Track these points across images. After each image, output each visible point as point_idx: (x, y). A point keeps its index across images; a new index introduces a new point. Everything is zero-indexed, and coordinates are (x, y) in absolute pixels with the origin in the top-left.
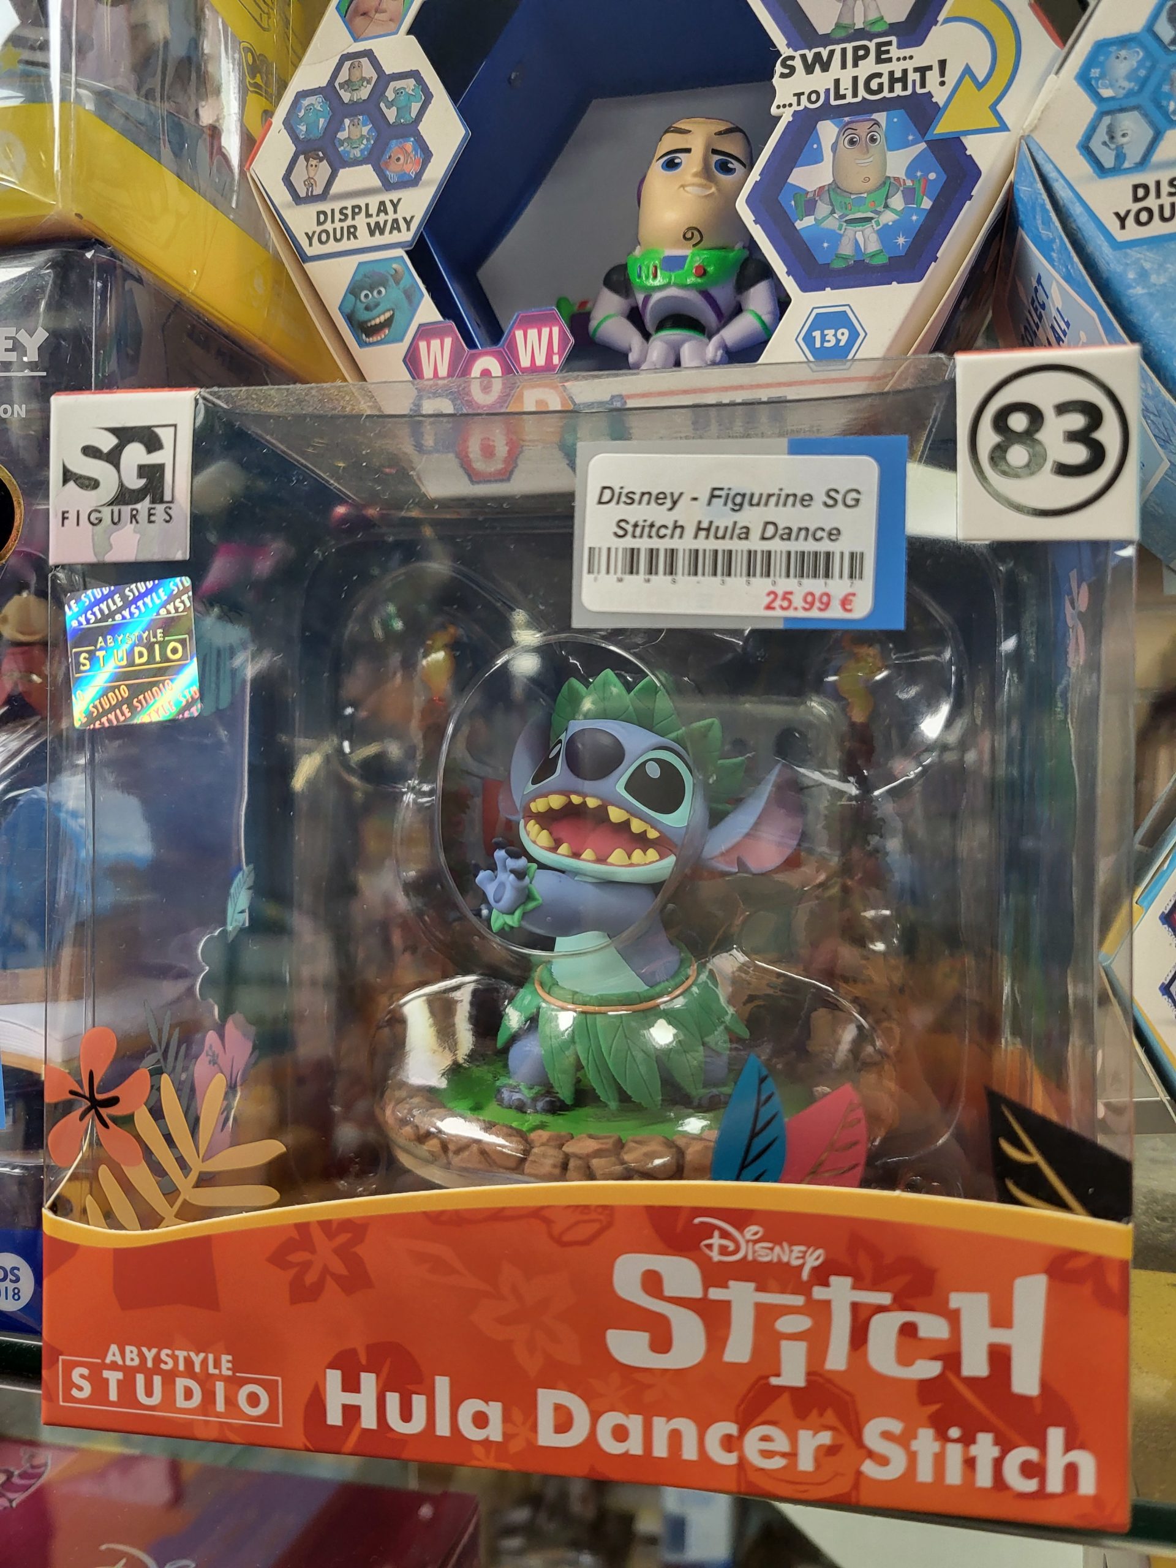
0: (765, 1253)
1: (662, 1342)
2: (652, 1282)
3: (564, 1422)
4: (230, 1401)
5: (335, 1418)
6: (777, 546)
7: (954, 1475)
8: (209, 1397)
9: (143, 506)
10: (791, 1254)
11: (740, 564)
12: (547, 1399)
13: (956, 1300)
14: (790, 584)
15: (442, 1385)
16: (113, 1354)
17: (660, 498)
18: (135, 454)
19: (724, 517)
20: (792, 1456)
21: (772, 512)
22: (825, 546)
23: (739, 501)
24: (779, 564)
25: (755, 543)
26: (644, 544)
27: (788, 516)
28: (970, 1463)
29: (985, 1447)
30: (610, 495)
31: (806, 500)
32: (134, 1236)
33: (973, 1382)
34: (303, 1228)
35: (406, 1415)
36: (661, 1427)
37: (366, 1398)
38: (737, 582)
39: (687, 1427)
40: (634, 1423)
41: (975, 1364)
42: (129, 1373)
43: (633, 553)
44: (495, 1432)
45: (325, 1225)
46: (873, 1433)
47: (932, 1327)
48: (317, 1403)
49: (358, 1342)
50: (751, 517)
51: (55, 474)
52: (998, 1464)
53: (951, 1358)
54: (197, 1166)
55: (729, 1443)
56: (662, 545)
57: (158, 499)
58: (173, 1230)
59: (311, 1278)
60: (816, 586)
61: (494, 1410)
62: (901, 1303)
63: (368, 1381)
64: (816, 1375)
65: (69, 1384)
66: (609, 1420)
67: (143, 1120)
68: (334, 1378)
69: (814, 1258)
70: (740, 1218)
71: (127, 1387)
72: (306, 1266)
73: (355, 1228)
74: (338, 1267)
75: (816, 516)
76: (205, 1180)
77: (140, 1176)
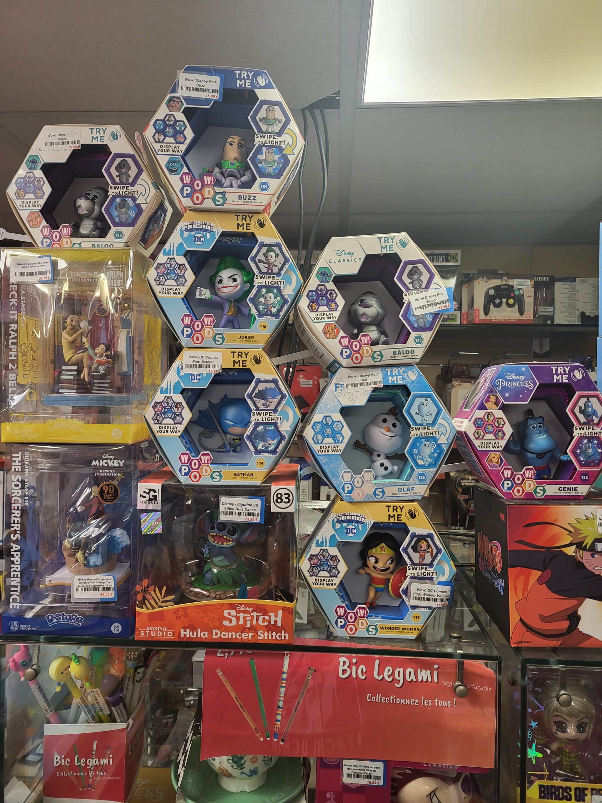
0: (245, 609)
1: (230, 622)
2: (229, 614)
3: (216, 634)
4: (166, 634)
5: (182, 636)
6: (247, 512)
7: (270, 638)
8: (163, 634)
9: (153, 501)
10: (248, 609)
11: (242, 514)
12: (214, 631)
13: (270, 614)
14: (249, 517)
15: (199, 630)
16: (148, 628)
17: (231, 504)
18: (152, 493)
19: (240, 508)
20: (248, 637)
21: (246, 507)
22: (253, 512)
23: (242, 505)
24: (247, 514)
25: (244, 511)
26: (228, 511)
27: (249, 507)
28: (272, 636)
29: (274, 634)
30: (224, 503)
31: (251, 505)
32: (151, 611)
33: (272, 625)
34: (178, 608)
35: (193, 635)
36: (230, 634)
37: (187, 633)
38: (241, 516)
39: (234, 634)
40: (227, 634)
41: (273, 623)
42: (150, 631)
43: (227, 512)
44: (206, 636)
45: (181, 608)
46: (259, 633)
47: (267, 618)
48: (180, 633)
49: (186, 625)
50: (243, 507)
51: (139, 495)
52: (276, 636)
53: (270, 622)
54: (161, 600)
55: (240, 635)
56: (231, 511)
57: (156, 500)
58: (157, 609)
59: (179, 616)
60: (252, 517)
61: (206, 633)
62: (263, 615)
63: (188, 630)
64: (251, 625)
65: (140, 634)
66: (223, 633)
67: (153, 593)
68: (182, 630)
69: (251, 609)
70: (241, 604)
71: (150, 633)
72: (178, 614)
73: (186, 608)
74: (183, 614)
75: (252, 508)
76: (162, 602)
77: (152, 602)
